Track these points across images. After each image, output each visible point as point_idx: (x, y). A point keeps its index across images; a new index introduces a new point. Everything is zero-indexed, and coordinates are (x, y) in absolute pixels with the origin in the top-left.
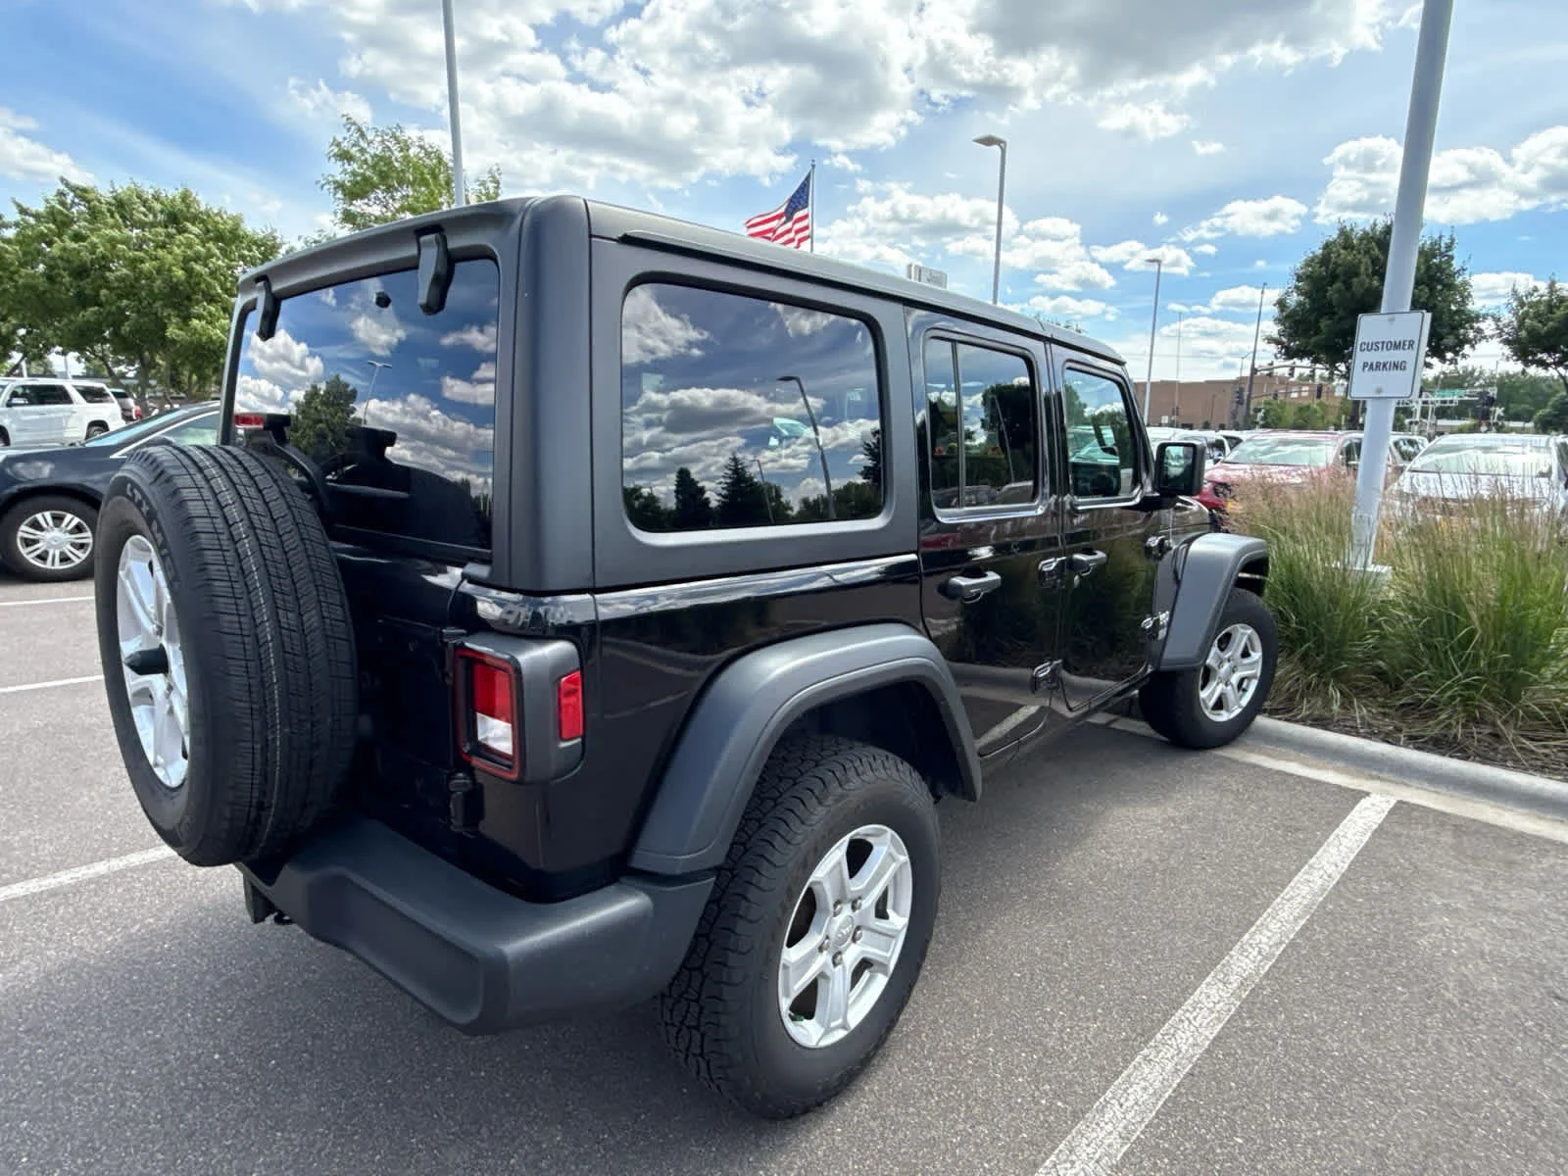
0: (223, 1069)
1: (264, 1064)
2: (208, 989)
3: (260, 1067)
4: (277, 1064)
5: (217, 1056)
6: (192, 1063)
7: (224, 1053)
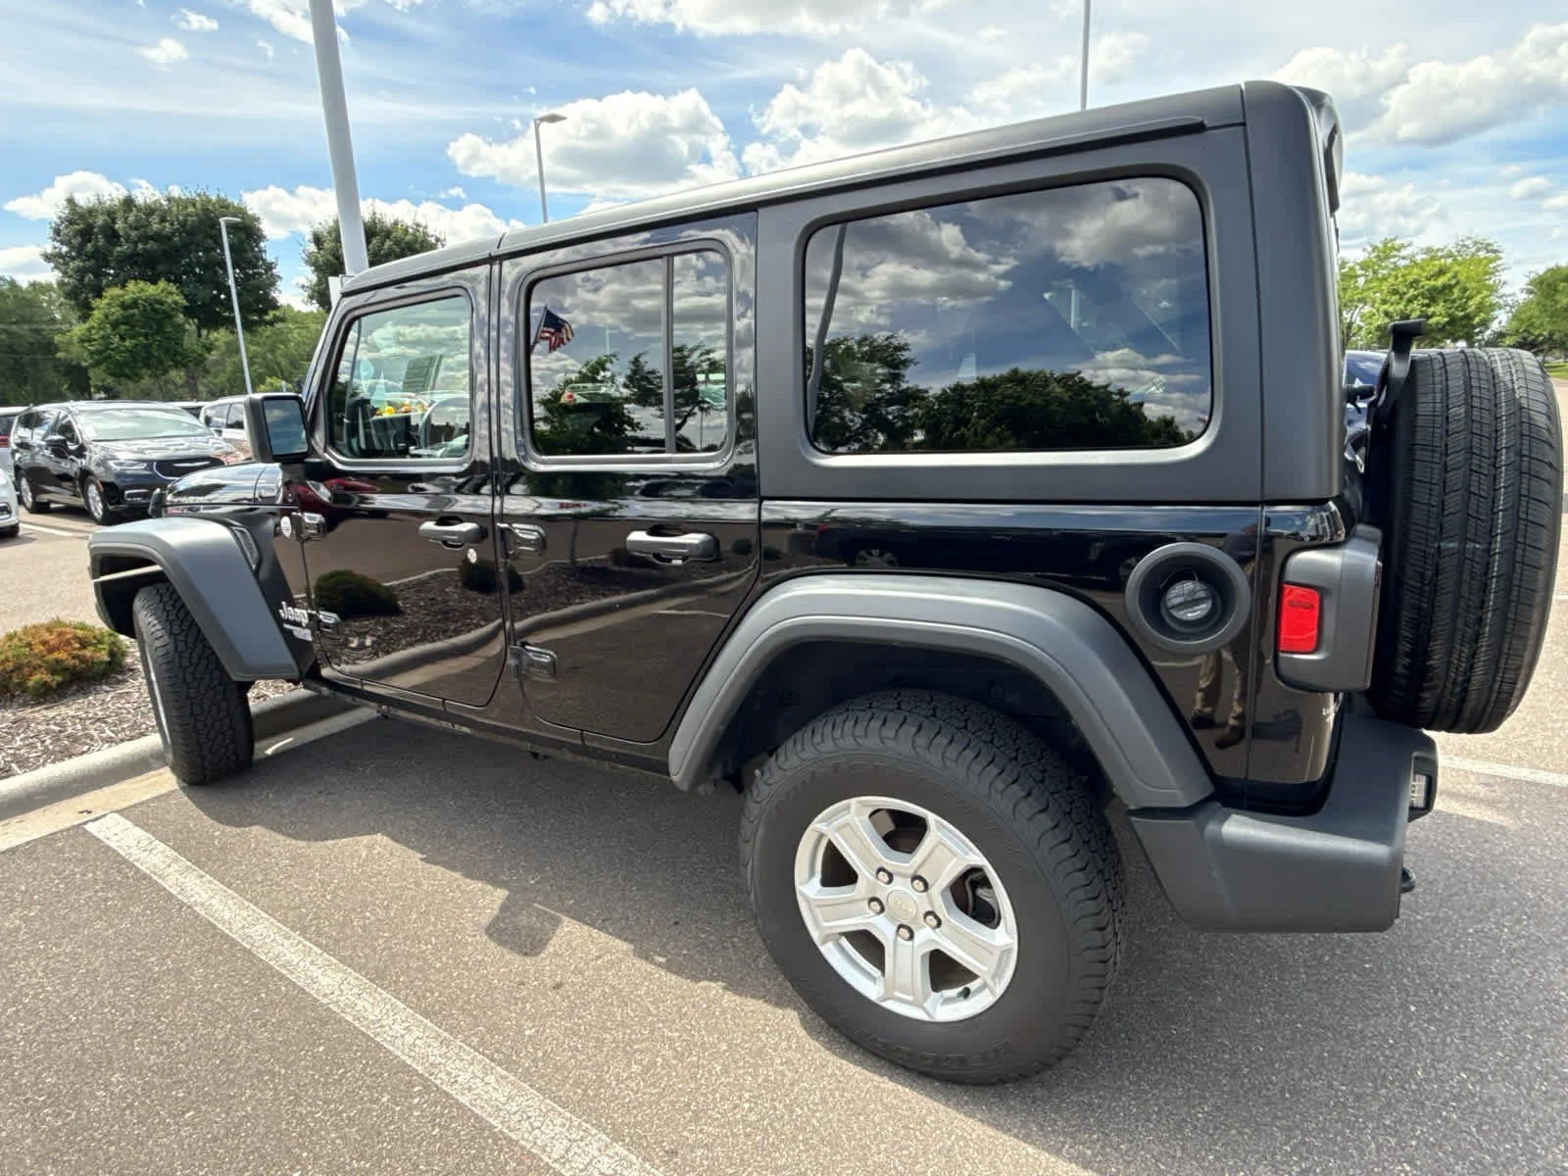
0: (1412, 993)
1: (1376, 970)
2: (1383, 1091)
3: (1380, 970)
4: (1365, 962)
5: (1413, 1008)
6: (1439, 1020)
7: (1404, 1006)
